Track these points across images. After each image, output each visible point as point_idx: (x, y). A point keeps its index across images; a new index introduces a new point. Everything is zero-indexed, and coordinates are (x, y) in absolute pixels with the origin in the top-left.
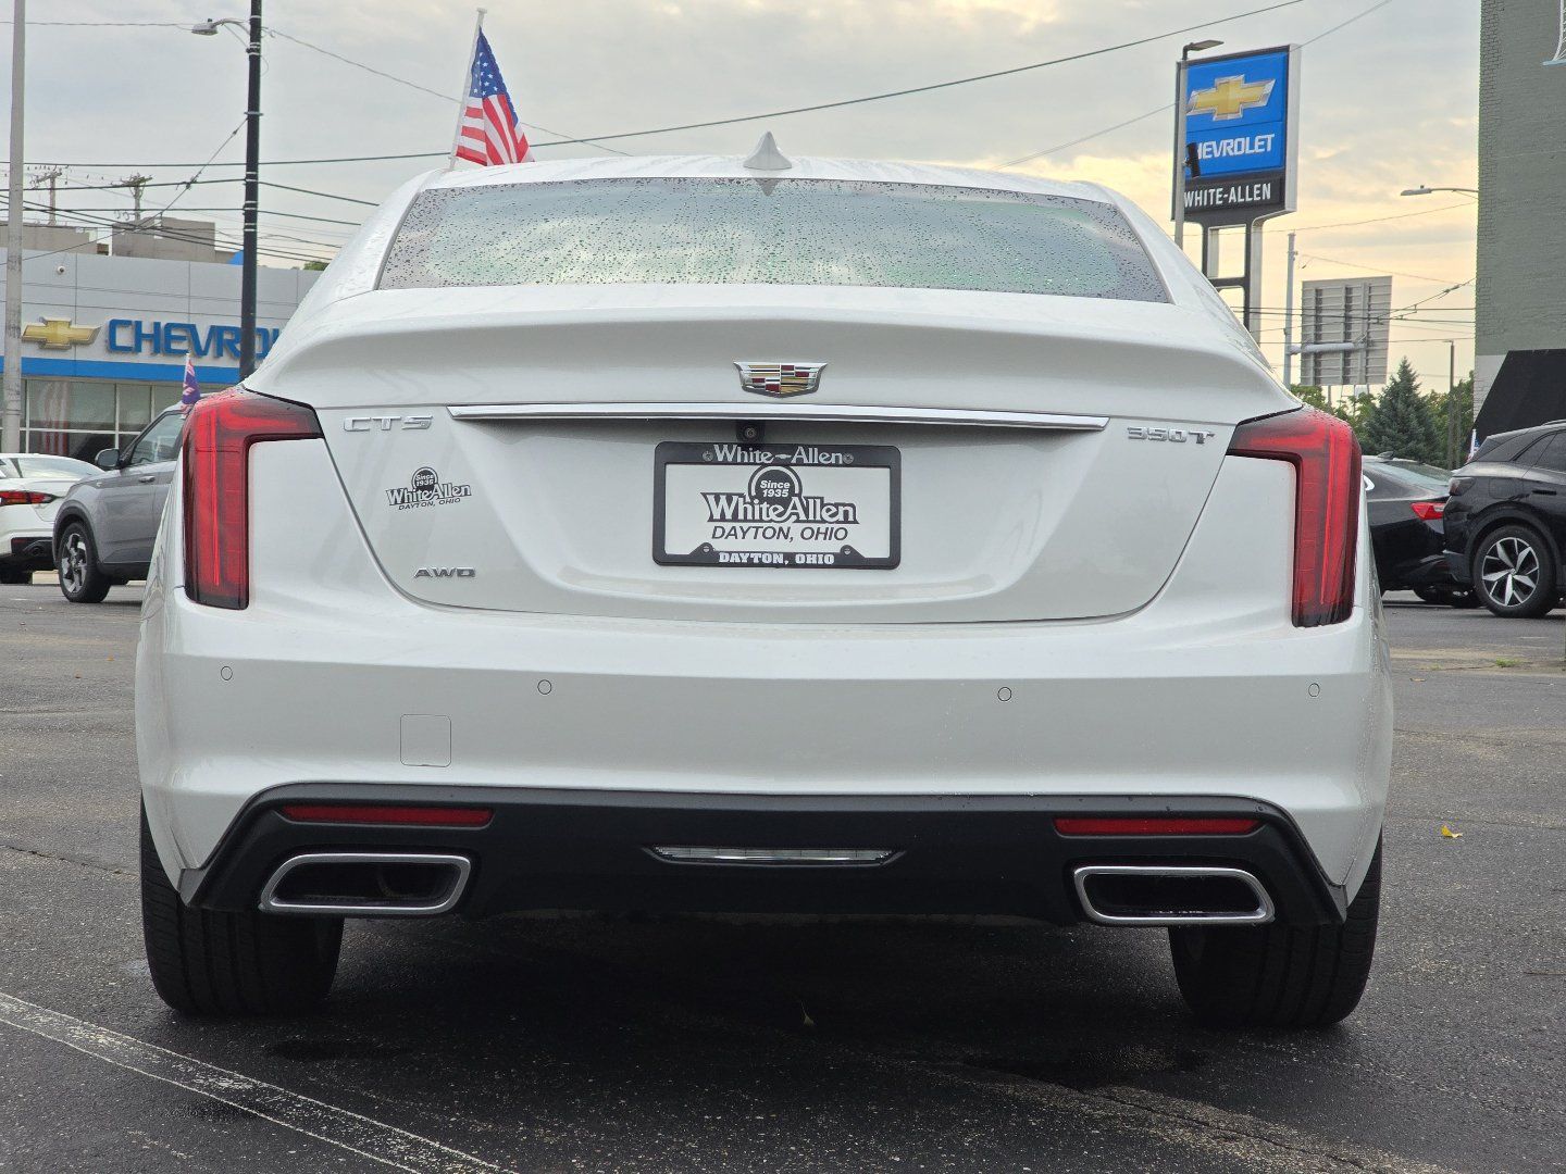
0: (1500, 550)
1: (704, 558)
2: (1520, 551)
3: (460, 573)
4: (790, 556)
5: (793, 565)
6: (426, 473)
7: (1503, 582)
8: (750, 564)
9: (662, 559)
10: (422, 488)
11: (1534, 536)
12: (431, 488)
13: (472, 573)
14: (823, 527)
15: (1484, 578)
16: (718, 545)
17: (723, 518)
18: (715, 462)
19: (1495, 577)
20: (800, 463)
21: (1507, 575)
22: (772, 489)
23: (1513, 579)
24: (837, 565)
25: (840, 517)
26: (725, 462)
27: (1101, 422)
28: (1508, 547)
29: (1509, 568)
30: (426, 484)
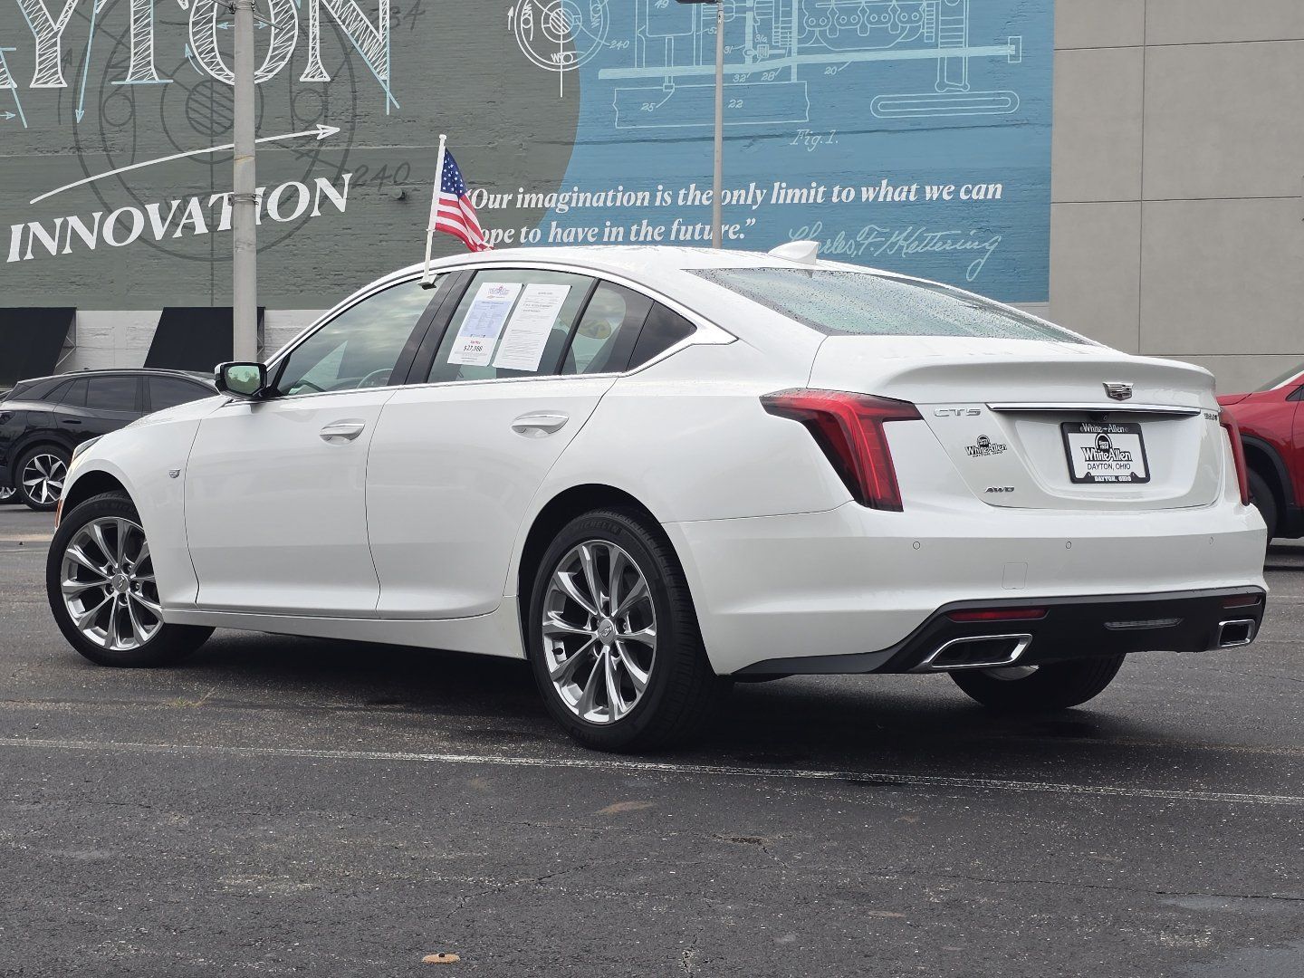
0: (37, 463)
1: (1089, 479)
2: (53, 464)
3: (1007, 489)
4: (1117, 477)
5: (1119, 482)
6: (983, 438)
7: (39, 486)
8: (1105, 482)
9: (1074, 480)
10: (983, 446)
11: (63, 452)
12: (987, 446)
13: (1013, 489)
14: (1122, 463)
15: (25, 483)
16: (1093, 473)
17: (1090, 460)
18: (1084, 432)
19: (34, 482)
20: (1111, 432)
21: (42, 482)
22: (1104, 445)
23: (47, 484)
24: (1132, 482)
25: (1126, 458)
26: (1087, 432)
27: (1198, 410)
28: (43, 461)
29: (45, 476)
30: (984, 444)
